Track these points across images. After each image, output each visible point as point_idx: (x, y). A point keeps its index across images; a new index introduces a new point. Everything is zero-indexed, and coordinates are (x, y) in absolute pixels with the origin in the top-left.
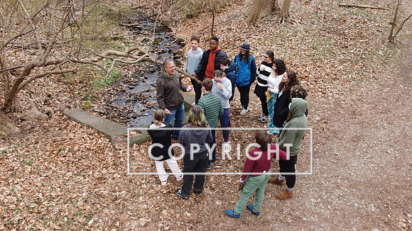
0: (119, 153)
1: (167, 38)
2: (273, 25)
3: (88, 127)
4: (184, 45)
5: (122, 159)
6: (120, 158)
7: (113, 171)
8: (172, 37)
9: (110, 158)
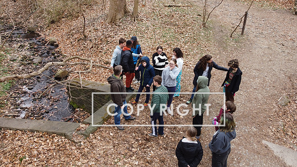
0: (81, 145)
1: (39, 42)
2: (130, 23)
3: (32, 131)
4: (57, 46)
5: (86, 149)
6: (84, 148)
7: (86, 161)
8: (43, 40)
9: (76, 151)
